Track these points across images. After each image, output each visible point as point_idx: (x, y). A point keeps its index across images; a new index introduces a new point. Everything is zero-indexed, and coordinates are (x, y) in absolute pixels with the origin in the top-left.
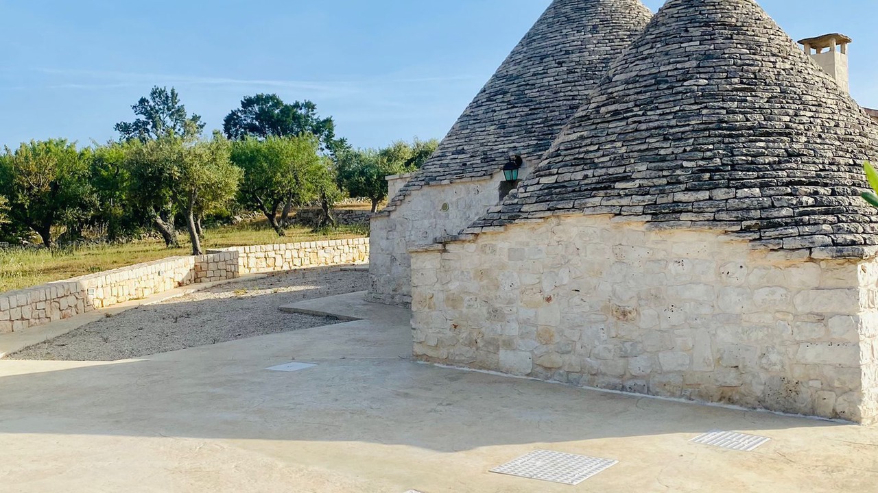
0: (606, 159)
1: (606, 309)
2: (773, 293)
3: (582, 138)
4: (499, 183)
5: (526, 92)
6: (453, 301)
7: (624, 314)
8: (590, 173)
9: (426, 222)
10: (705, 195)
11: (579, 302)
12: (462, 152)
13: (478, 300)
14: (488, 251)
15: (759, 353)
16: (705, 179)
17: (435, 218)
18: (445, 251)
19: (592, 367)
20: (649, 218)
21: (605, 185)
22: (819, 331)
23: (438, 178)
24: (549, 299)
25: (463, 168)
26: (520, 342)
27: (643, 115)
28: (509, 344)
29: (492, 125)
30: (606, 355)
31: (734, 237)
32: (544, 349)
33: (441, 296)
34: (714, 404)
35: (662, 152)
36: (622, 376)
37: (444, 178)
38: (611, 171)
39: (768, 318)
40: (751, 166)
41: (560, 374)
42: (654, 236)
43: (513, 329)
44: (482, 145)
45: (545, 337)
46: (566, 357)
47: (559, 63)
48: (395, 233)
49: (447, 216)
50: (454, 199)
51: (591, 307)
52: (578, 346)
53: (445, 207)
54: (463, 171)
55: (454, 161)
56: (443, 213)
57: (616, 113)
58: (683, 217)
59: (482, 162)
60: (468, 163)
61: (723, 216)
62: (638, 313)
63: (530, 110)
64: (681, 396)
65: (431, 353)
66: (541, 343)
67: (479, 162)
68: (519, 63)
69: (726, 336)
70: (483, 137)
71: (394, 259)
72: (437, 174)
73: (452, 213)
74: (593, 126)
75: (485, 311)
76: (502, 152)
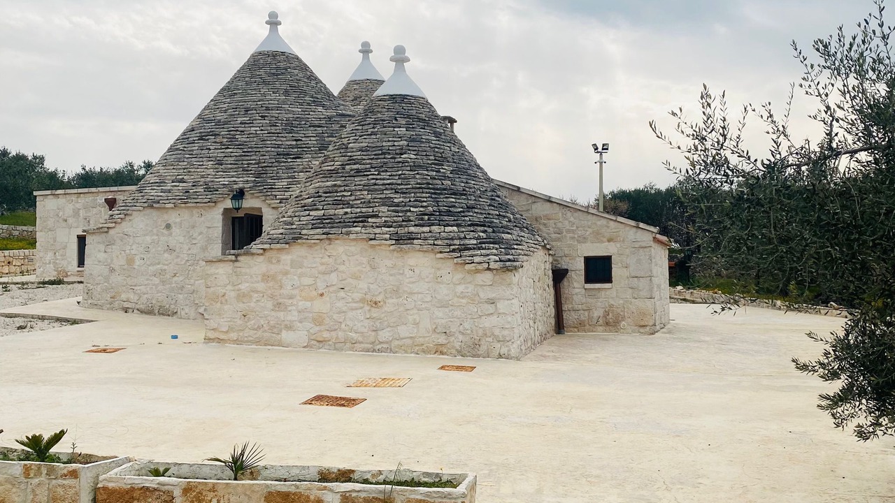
0: (359, 202)
1: (362, 300)
2: (467, 288)
3: (335, 185)
4: (222, 210)
5: (237, 137)
6: (243, 298)
7: (376, 303)
8: (349, 210)
9: (148, 239)
10: (426, 229)
11: (344, 296)
12: (182, 181)
13: (265, 297)
14: (274, 261)
15: (458, 324)
16: (426, 219)
17: (157, 235)
18: (237, 261)
19: (352, 339)
20: (394, 242)
21: (362, 220)
22: (491, 309)
23: (161, 202)
24: (322, 295)
25: (187, 194)
26: (299, 324)
27: (378, 174)
29: (209, 161)
30: (363, 330)
32: (318, 328)
33: (233, 294)
34: (432, 356)
35: (396, 200)
36: (373, 343)
37: (168, 201)
38: (364, 210)
40: (449, 213)
41: (329, 345)
43: (293, 316)
44: (202, 177)
45: (318, 320)
46: (334, 334)
47: (262, 117)
48: (113, 247)
49: (171, 234)
50: (178, 220)
51: (352, 299)
52: (343, 325)
53: (168, 227)
54: (186, 199)
55: (176, 188)
56: (165, 232)
57: (358, 171)
58: (415, 241)
59: (205, 191)
60: (191, 191)
61: (439, 242)
62: (385, 303)
63: (243, 152)
64: (411, 353)
65: (222, 337)
66: (315, 324)
67: (203, 190)
68: (225, 111)
69: (439, 314)
70: (202, 170)
71: (112, 270)
72: (160, 198)
73: (175, 230)
74: (343, 179)
75: (270, 305)
76: (224, 184)
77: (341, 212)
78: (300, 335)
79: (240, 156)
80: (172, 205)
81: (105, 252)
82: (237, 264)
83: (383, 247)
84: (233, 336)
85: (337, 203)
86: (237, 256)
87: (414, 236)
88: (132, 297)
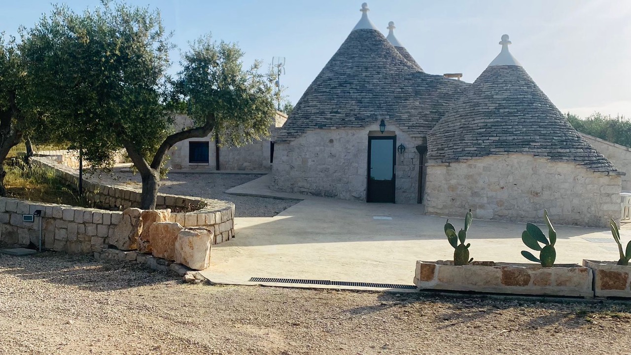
1: (529, 192)
2: (594, 186)
4: (368, 132)
5: (366, 85)
6: (452, 188)
7: (537, 194)
9: (318, 148)
10: (568, 150)
11: (517, 189)
12: (337, 112)
13: (466, 188)
14: (473, 167)
15: (587, 207)
16: (564, 144)
17: (324, 146)
18: (449, 166)
19: (522, 215)
20: (550, 158)
21: (527, 143)
22: (608, 200)
23: (327, 125)
24: (502, 188)
25: (344, 121)
26: (488, 205)
28: (482, 207)
29: (352, 100)
30: (528, 209)
31: (583, 166)
32: (499, 208)
33: (446, 186)
34: (571, 226)
35: (542, 132)
36: (534, 218)
37: (332, 125)
39: (591, 195)
41: (507, 218)
42: (550, 164)
43: (485, 200)
44: (351, 110)
45: (500, 203)
46: (510, 211)
48: (294, 153)
49: (333, 146)
50: (338, 137)
51: (522, 191)
52: (516, 207)
53: (331, 141)
54: (343, 123)
55: (335, 117)
56: (330, 144)
57: (509, 113)
58: (564, 158)
59: (356, 120)
60: (346, 119)
61: (578, 158)
62: (542, 194)
63: (373, 95)
64: (558, 224)
65: (439, 211)
66: (498, 206)
67: (354, 119)
68: (352, 68)
69: (576, 201)
70: (349, 106)
71: (292, 167)
72: (325, 123)
73: (336, 144)
74: (501, 117)
75: (469, 193)
76: (368, 116)
77: (511, 138)
78: (488, 212)
79: (372, 98)
80: (334, 128)
81: (287, 156)
82: (449, 168)
83: (542, 160)
84: (446, 211)
85: (506, 132)
86: (449, 163)
87: (563, 154)
88: (305, 184)
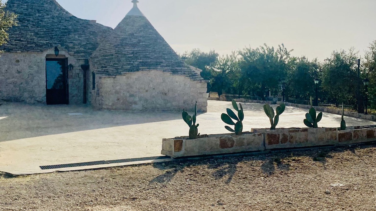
0: (153, 57)
1: (161, 93)
2: (194, 89)
5: (40, 22)
6: (117, 92)
7: (166, 94)
9: (7, 66)
10: (180, 68)
11: (155, 91)
12: (20, 40)
13: (126, 92)
14: (129, 78)
15: (191, 101)
17: (12, 65)
19: (158, 107)
20: (172, 72)
21: (159, 64)
22: (201, 95)
24: (147, 91)
25: (27, 47)
26: (139, 102)
27: (154, 47)
28: (135, 103)
29: (31, 32)
30: (161, 103)
31: (188, 77)
32: (146, 103)
33: (113, 91)
35: (165, 57)
36: (165, 108)
37: (17, 50)
38: (157, 60)
39: (193, 94)
41: (150, 109)
42: (172, 76)
43: (137, 99)
44: (31, 39)
45: (146, 100)
46: (151, 105)
49: (19, 65)
50: (23, 58)
51: (157, 92)
52: (155, 102)
53: (18, 61)
54: (27, 49)
55: (19, 44)
56: (16, 64)
57: (146, 45)
58: (179, 73)
61: (186, 73)
62: (168, 94)
65: (110, 107)
67: (34, 46)
69: (185, 98)
70: (29, 36)
72: (12, 48)
73: (22, 64)
74: (142, 48)
75: (128, 95)
76: (44, 44)
78: (139, 106)
79: (46, 31)
80: (20, 52)
82: (115, 79)
83: (168, 74)
84: (114, 107)
85: (146, 57)
86: (115, 76)
87: (178, 70)
